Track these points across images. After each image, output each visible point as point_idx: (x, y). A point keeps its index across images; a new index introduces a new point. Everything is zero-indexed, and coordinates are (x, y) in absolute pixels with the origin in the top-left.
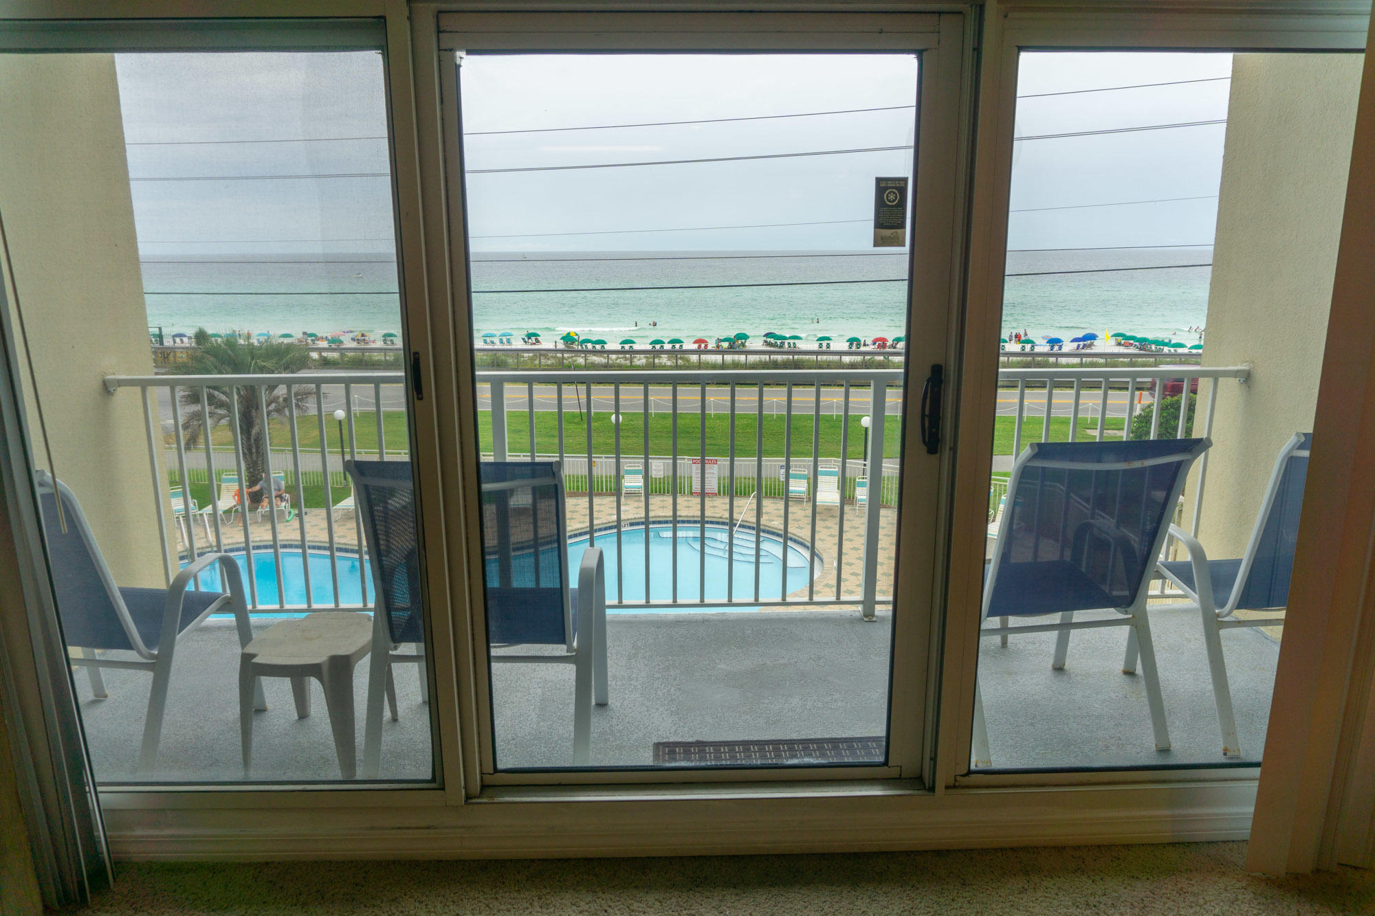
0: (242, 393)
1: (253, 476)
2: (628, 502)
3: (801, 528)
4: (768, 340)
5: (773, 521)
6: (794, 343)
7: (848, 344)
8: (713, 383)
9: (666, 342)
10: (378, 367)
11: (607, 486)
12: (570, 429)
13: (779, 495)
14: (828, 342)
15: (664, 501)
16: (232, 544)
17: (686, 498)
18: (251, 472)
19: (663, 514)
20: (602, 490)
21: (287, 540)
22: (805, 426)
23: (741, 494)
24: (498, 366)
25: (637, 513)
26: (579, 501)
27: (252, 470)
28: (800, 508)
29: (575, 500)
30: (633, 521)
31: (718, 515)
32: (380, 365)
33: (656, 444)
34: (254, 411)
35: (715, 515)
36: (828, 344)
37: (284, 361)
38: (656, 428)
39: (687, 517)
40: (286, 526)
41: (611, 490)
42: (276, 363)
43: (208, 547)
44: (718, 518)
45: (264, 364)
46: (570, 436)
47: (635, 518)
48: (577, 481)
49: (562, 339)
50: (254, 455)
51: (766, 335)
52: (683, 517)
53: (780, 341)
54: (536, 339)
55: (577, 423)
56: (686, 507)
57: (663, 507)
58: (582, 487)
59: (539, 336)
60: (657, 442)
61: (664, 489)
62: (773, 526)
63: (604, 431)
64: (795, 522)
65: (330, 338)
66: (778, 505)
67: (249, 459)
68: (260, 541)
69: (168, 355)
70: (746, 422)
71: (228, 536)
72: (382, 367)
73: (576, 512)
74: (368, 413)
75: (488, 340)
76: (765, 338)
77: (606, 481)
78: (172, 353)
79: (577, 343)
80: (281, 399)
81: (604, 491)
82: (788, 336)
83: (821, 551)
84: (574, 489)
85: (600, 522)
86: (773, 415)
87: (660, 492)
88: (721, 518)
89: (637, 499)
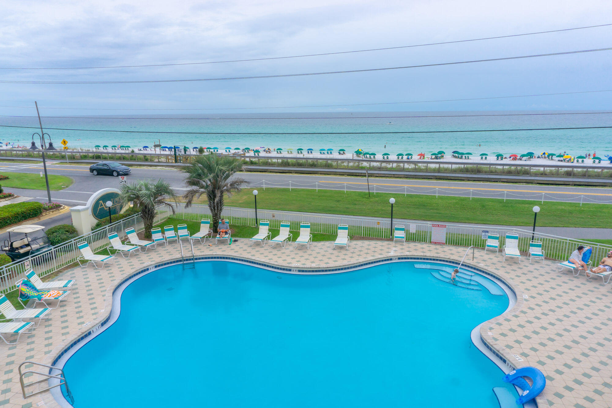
0: (212, 181)
1: (215, 220)
2: (397, 245)
3: (498, 269)
4: (455, 155)
5: (480, 263)
6: (468, 157)
7: (496, 157)
8: (434, 179)
9: (404, 155)
10: (274, 166)
11: (385, 235)
12: (364, 201)
13: (480, 246)
14: (486, 156)
15: (416, 246)
16: (203, 255)
17: (428, 245)
18: (214, 218)
19: (417, 254)
20: (382, 237)
21: (227, 255)
22: (489, 205)
23: (458, 244)
24: (328, 166)
25: (402, 253)
26: (371, 242)
27: (215, 217)
28: (495, 256)
29: (369, 242)
30: (400, 257)
31: (447, 257)
32: (275, 165)
33: (407, 211)
34: (216, 190)
35: (445, 257)
36: (486, 157)
37: (231, 167)
38: (407, 202)
39: (430, 256)
40: (228, 247)
41: (387, 237)
42: (228, 168)
43: (192, 256)
44: (447, 259)
45: (222, 168)
46: (364, 205)
47: (401, 256)
48: (370, 231)
49: (355, 152)
50: (216, 211)
51: (454, 152)
52: (427, 256)
53: (461, 155)
54: (343, 152)
55: (367, 198)
56: (429, 250)
57: (416, 250)
58: (372, 234)
59: (345, 151)
60: (408, 210)
61: (416, 239)
62: (480, 266)
63: (380, 203)
64: (493, 265)
65: (255, 150)
66: (481, 253)
67: (214, 212)
68: (216, 255)
69: (188, 158)
70: (455, 201)
71: (202, 251)
72: (276, 166)
73: (370, 249)
74: (269, 188)
75: (322, 152)
76: (453, 154)
77: (385, 231)
78: (189, 157)
79: (362, 154)
80: (229, 185)
81: (383, 238)
82: (465, 153)
83: (513, 287)
84: (367, 235)
85: (383, 257)
86: (470, 198)
87: (413, 240)
88: (449, 259)
89: (401, 243)
